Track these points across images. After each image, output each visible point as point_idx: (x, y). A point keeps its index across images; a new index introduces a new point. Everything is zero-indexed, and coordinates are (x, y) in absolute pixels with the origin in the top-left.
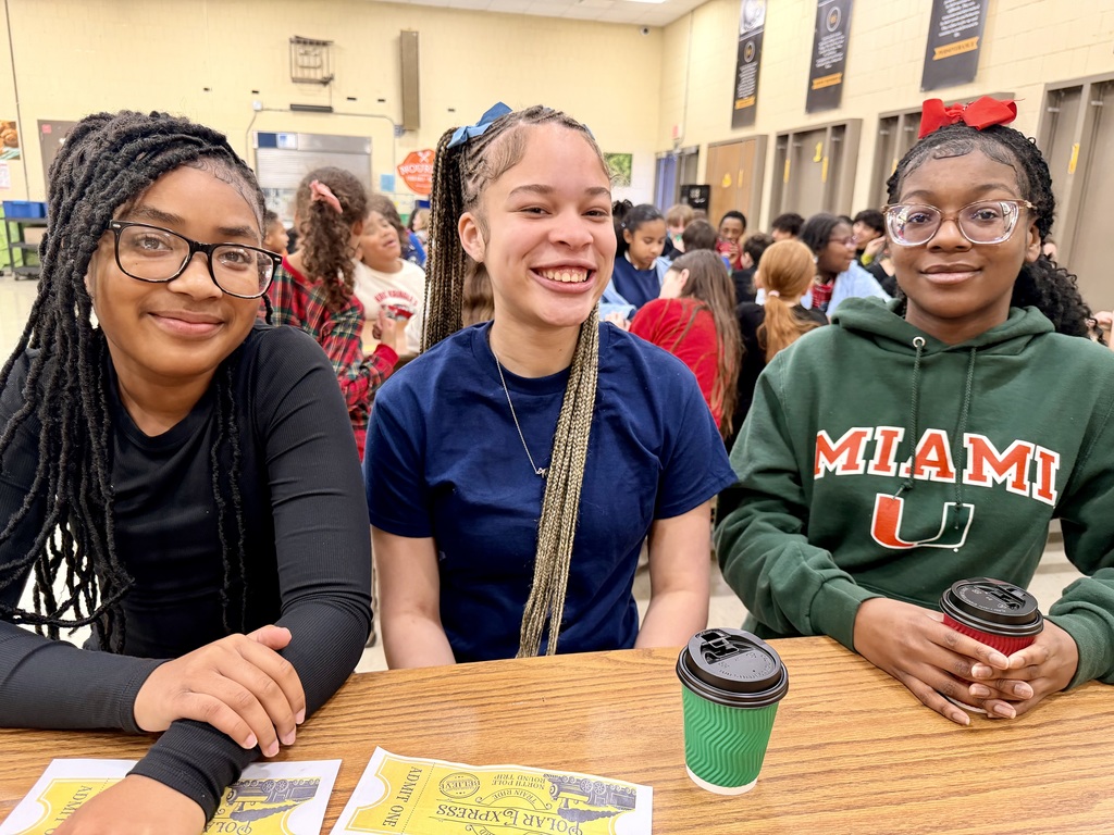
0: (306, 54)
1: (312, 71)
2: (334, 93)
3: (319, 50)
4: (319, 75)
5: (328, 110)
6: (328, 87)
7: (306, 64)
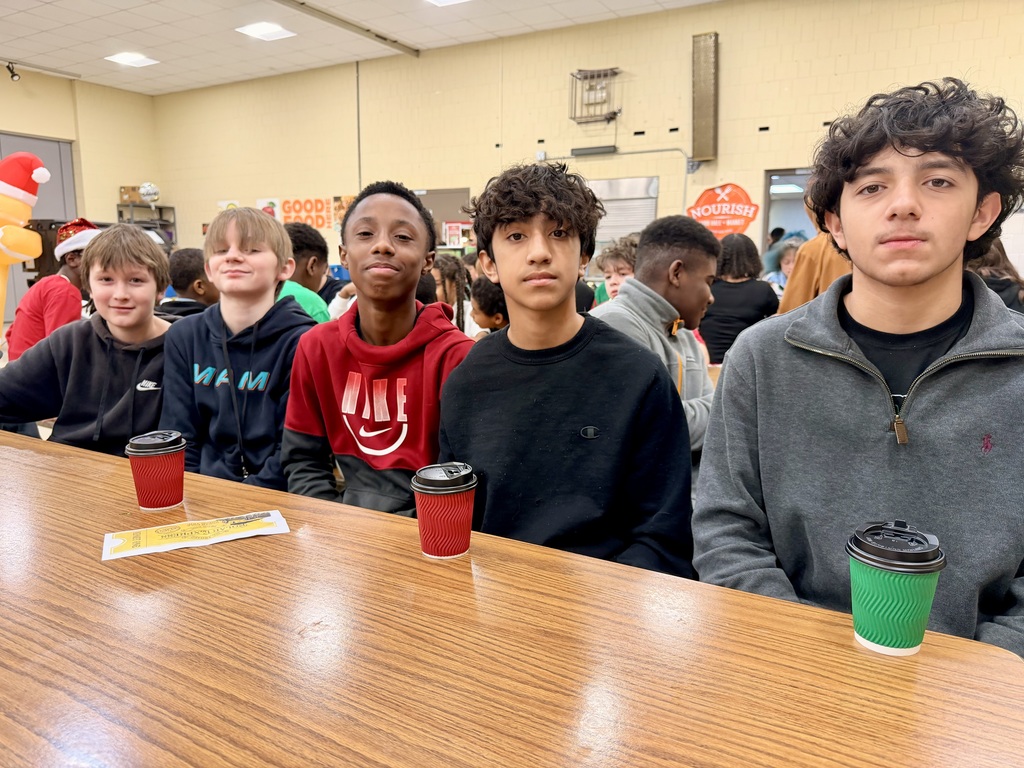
0: (591, 88)
1: (598, 108)
2: (620, 130)
3: (604, 82)
4: (605, 110)
5: (612, 150)
6: (612, 123)
7: (592, 101)
